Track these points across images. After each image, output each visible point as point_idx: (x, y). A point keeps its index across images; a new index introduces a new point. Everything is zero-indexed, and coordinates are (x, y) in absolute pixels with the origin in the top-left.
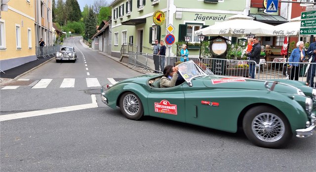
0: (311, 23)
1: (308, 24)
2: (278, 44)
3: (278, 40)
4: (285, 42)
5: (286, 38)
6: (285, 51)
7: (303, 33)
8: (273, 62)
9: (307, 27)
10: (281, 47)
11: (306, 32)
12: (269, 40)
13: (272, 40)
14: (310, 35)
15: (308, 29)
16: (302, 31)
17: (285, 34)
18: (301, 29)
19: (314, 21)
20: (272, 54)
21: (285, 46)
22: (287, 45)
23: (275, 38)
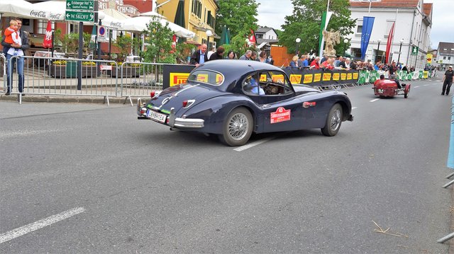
0: (79, 5)
1: (75, 5)
2: (40, 32)
3: (41, 25)
4: (49, 29)
5: (49, 23)
6: (48, 42)
7: (70, 18)
8: (35, 57)
9: (74, 10)
10: (44, 36)
11: (73, 16)
12: (28, 25)
13: (31, 23)
14: (79, 22)
15: (75, 13)
16: (68, 16)
17: (47, 17)
18: (67, 12)
19: (82, 3)
20: (33, 46)
21: (49, 34)
22: (51, 32)
23: (35, 21)
